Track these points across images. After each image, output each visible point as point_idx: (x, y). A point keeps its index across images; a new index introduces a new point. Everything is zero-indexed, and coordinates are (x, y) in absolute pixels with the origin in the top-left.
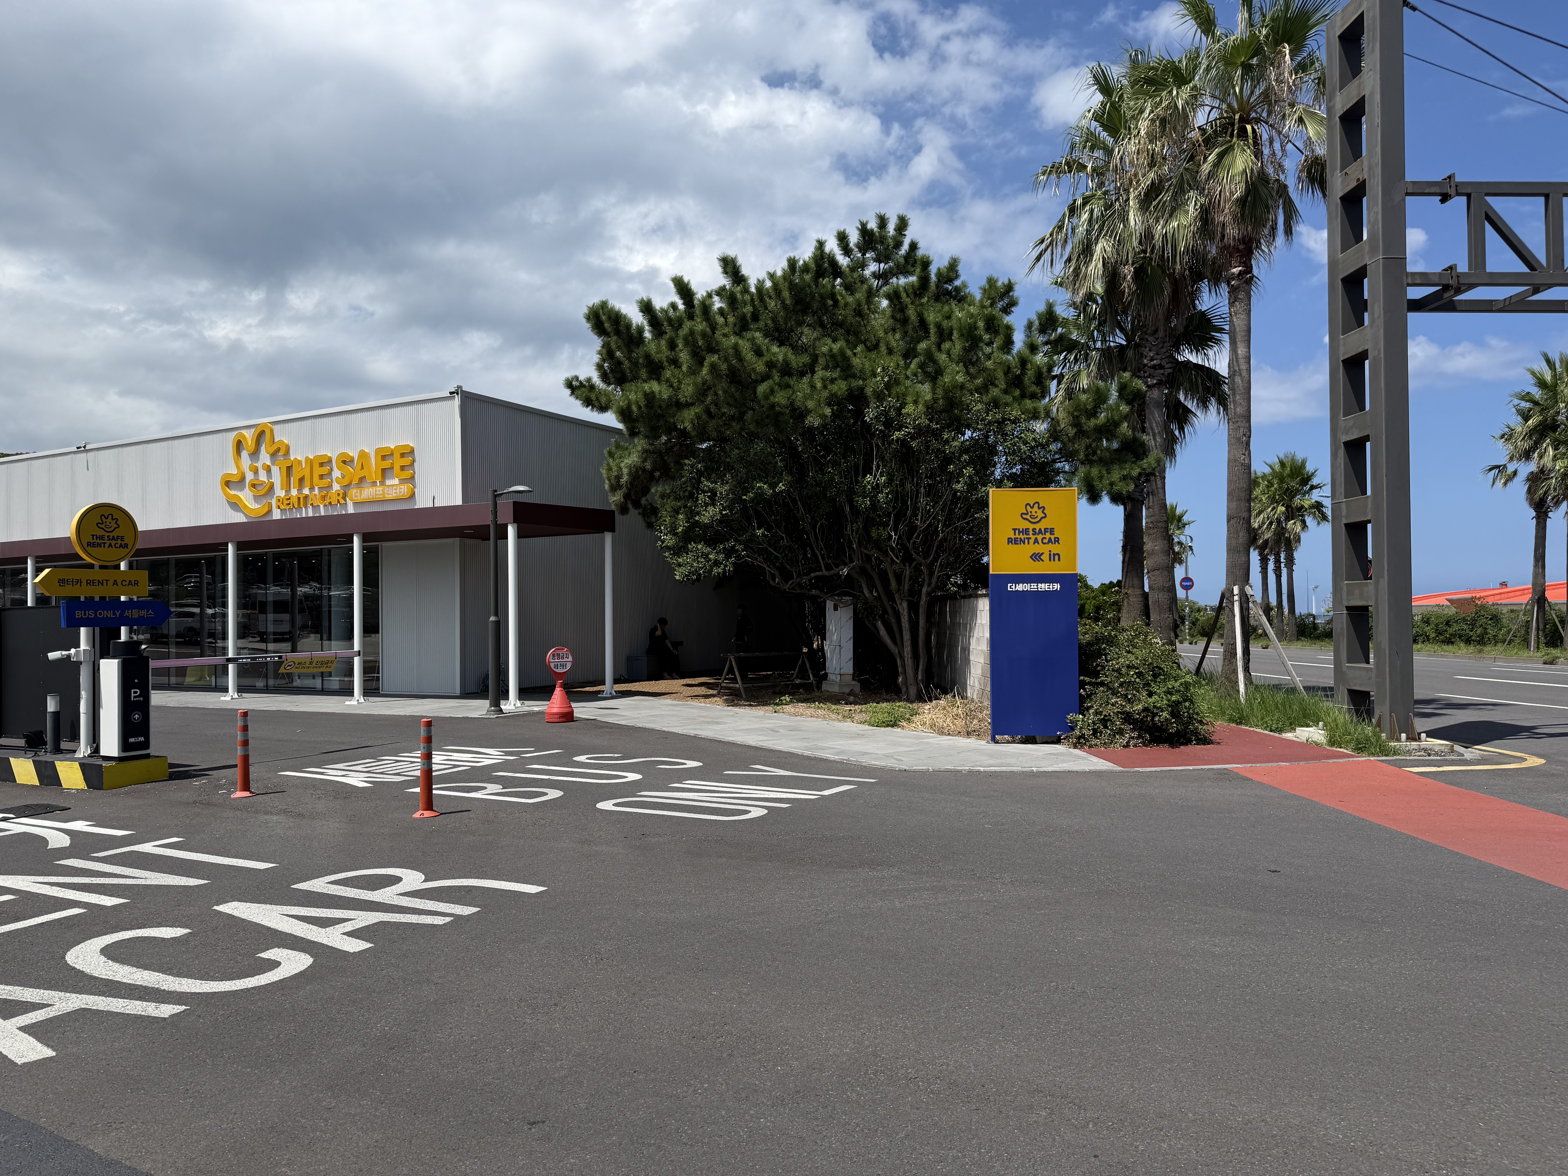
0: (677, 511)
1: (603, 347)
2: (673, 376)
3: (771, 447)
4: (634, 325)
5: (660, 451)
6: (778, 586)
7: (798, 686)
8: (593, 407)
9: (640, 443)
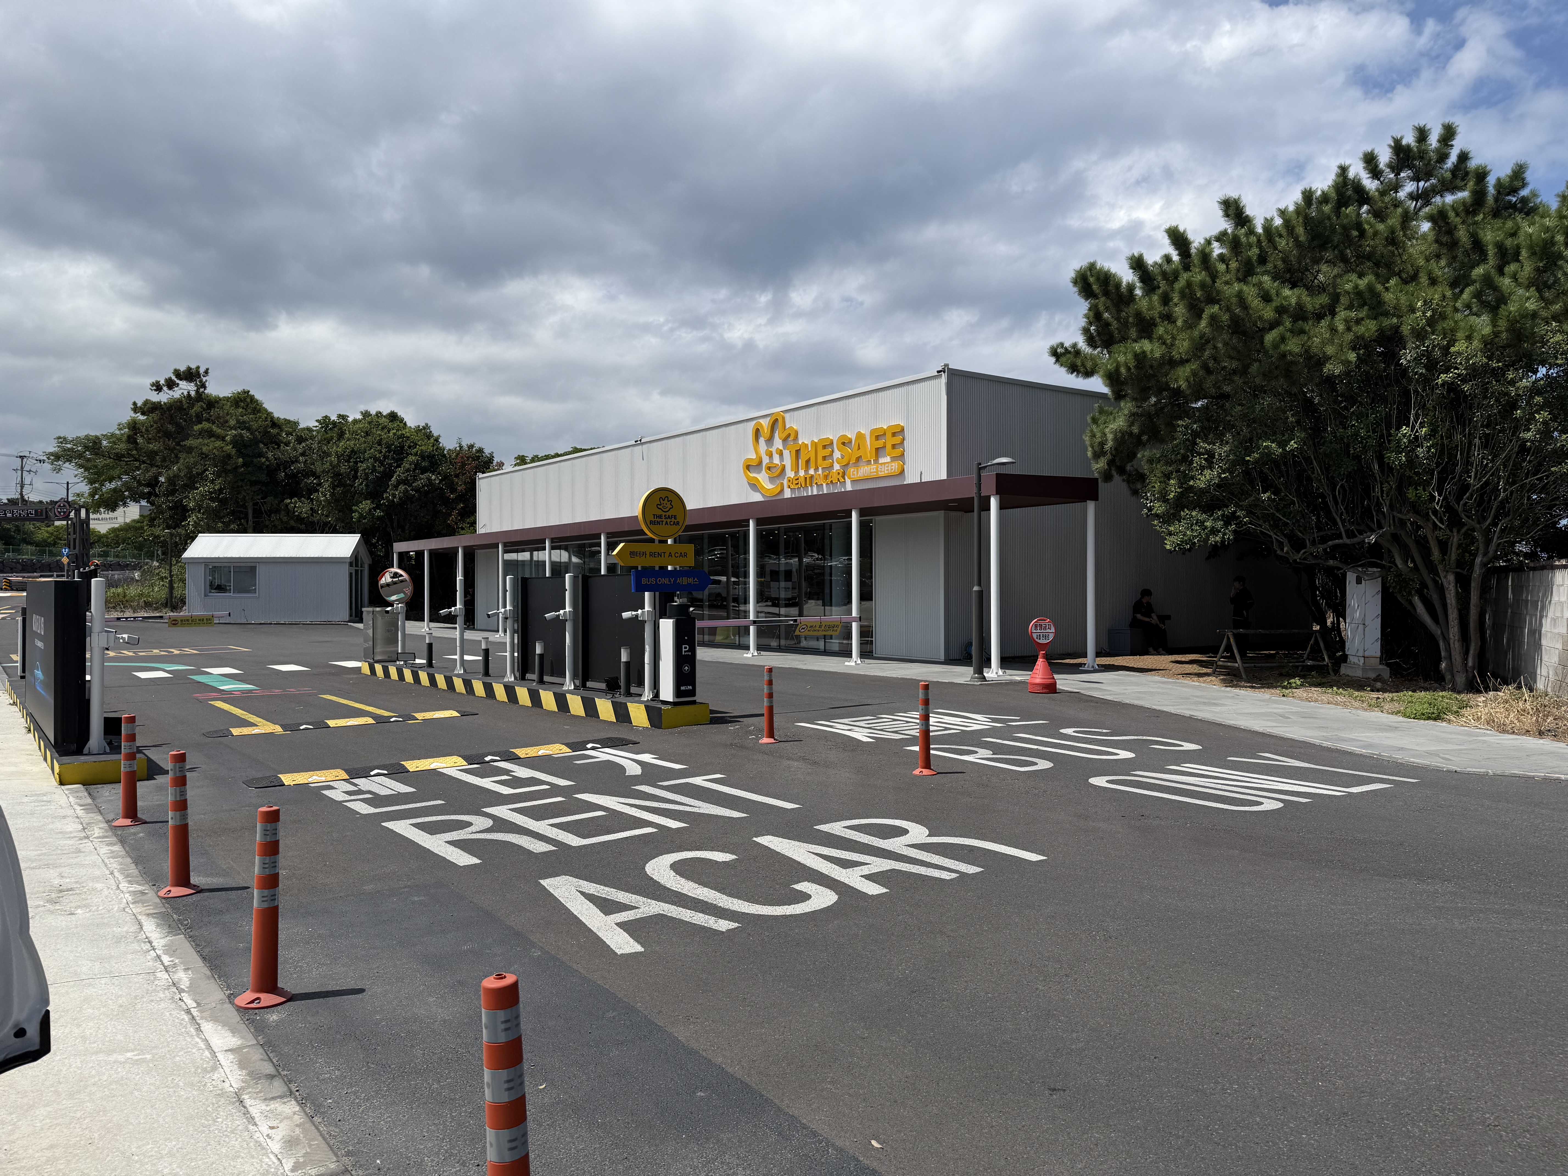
0: (1168, 476)
1: (1090, 309)
2: (1167, 332)
3: (1281, 401)
4: (1124, 283)
5: (1149, 414)
6: (1286, 555)
7: (1311, 668)
8: (1078, 372)
9: (1127, 406)
